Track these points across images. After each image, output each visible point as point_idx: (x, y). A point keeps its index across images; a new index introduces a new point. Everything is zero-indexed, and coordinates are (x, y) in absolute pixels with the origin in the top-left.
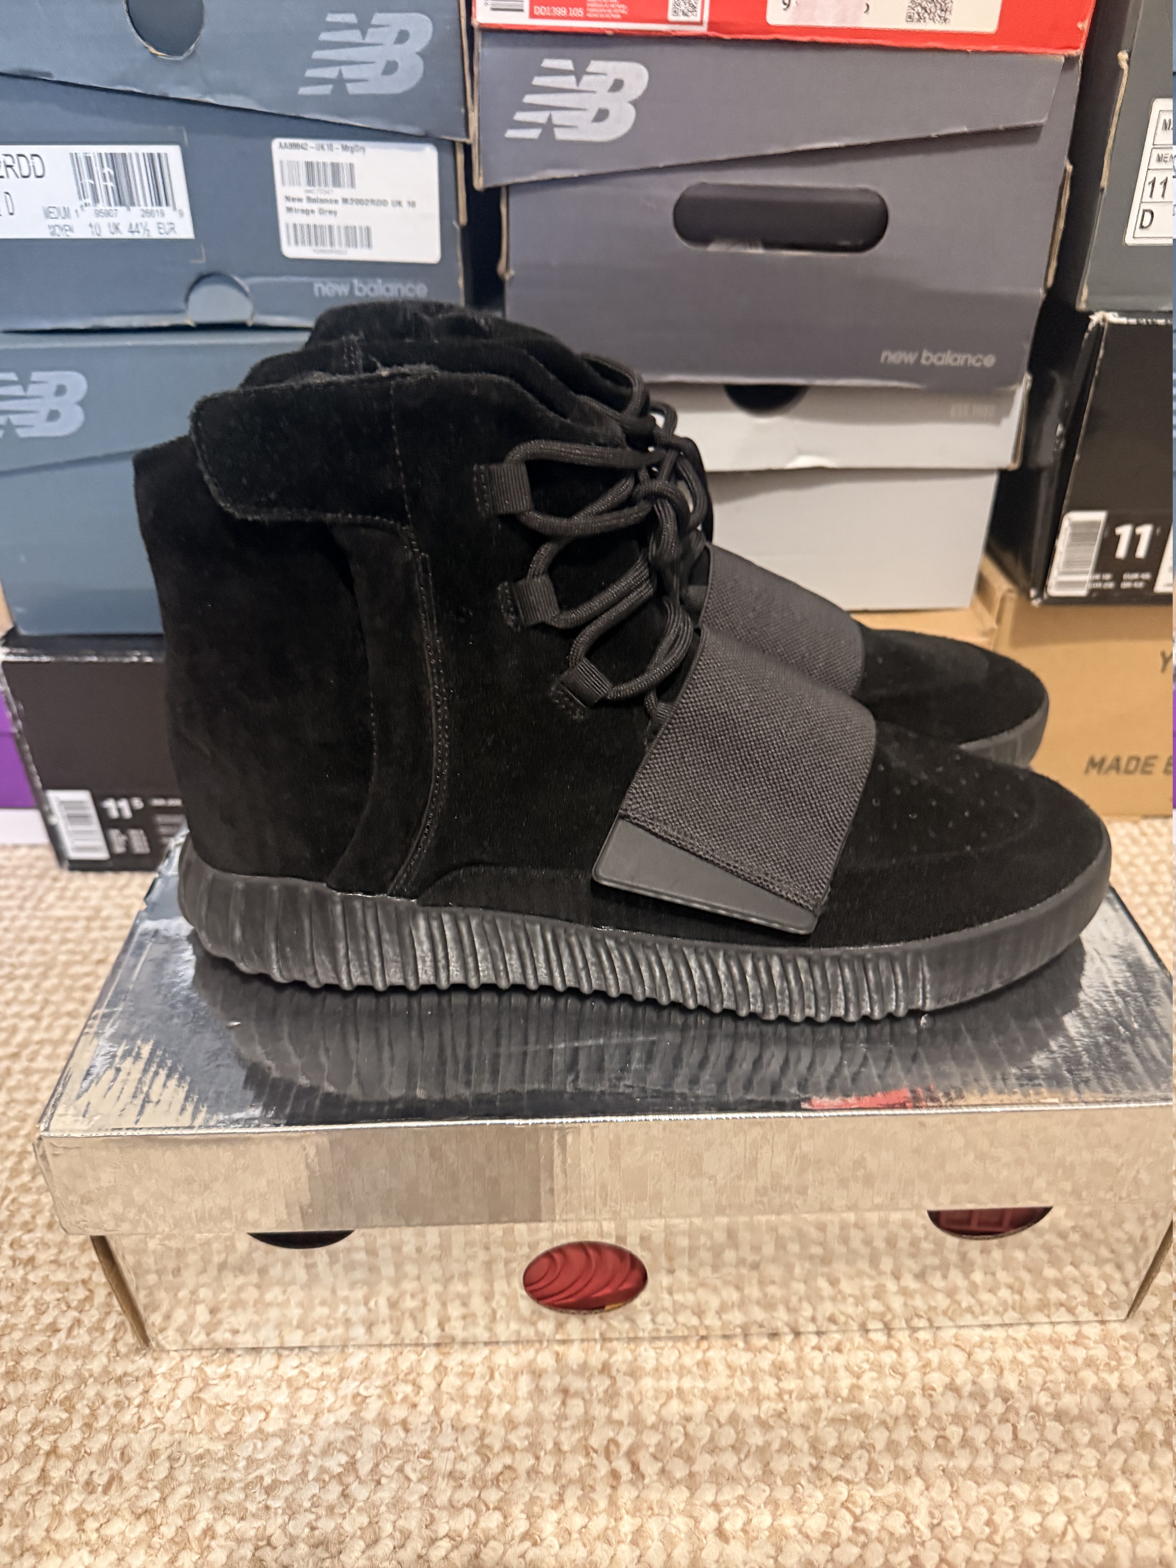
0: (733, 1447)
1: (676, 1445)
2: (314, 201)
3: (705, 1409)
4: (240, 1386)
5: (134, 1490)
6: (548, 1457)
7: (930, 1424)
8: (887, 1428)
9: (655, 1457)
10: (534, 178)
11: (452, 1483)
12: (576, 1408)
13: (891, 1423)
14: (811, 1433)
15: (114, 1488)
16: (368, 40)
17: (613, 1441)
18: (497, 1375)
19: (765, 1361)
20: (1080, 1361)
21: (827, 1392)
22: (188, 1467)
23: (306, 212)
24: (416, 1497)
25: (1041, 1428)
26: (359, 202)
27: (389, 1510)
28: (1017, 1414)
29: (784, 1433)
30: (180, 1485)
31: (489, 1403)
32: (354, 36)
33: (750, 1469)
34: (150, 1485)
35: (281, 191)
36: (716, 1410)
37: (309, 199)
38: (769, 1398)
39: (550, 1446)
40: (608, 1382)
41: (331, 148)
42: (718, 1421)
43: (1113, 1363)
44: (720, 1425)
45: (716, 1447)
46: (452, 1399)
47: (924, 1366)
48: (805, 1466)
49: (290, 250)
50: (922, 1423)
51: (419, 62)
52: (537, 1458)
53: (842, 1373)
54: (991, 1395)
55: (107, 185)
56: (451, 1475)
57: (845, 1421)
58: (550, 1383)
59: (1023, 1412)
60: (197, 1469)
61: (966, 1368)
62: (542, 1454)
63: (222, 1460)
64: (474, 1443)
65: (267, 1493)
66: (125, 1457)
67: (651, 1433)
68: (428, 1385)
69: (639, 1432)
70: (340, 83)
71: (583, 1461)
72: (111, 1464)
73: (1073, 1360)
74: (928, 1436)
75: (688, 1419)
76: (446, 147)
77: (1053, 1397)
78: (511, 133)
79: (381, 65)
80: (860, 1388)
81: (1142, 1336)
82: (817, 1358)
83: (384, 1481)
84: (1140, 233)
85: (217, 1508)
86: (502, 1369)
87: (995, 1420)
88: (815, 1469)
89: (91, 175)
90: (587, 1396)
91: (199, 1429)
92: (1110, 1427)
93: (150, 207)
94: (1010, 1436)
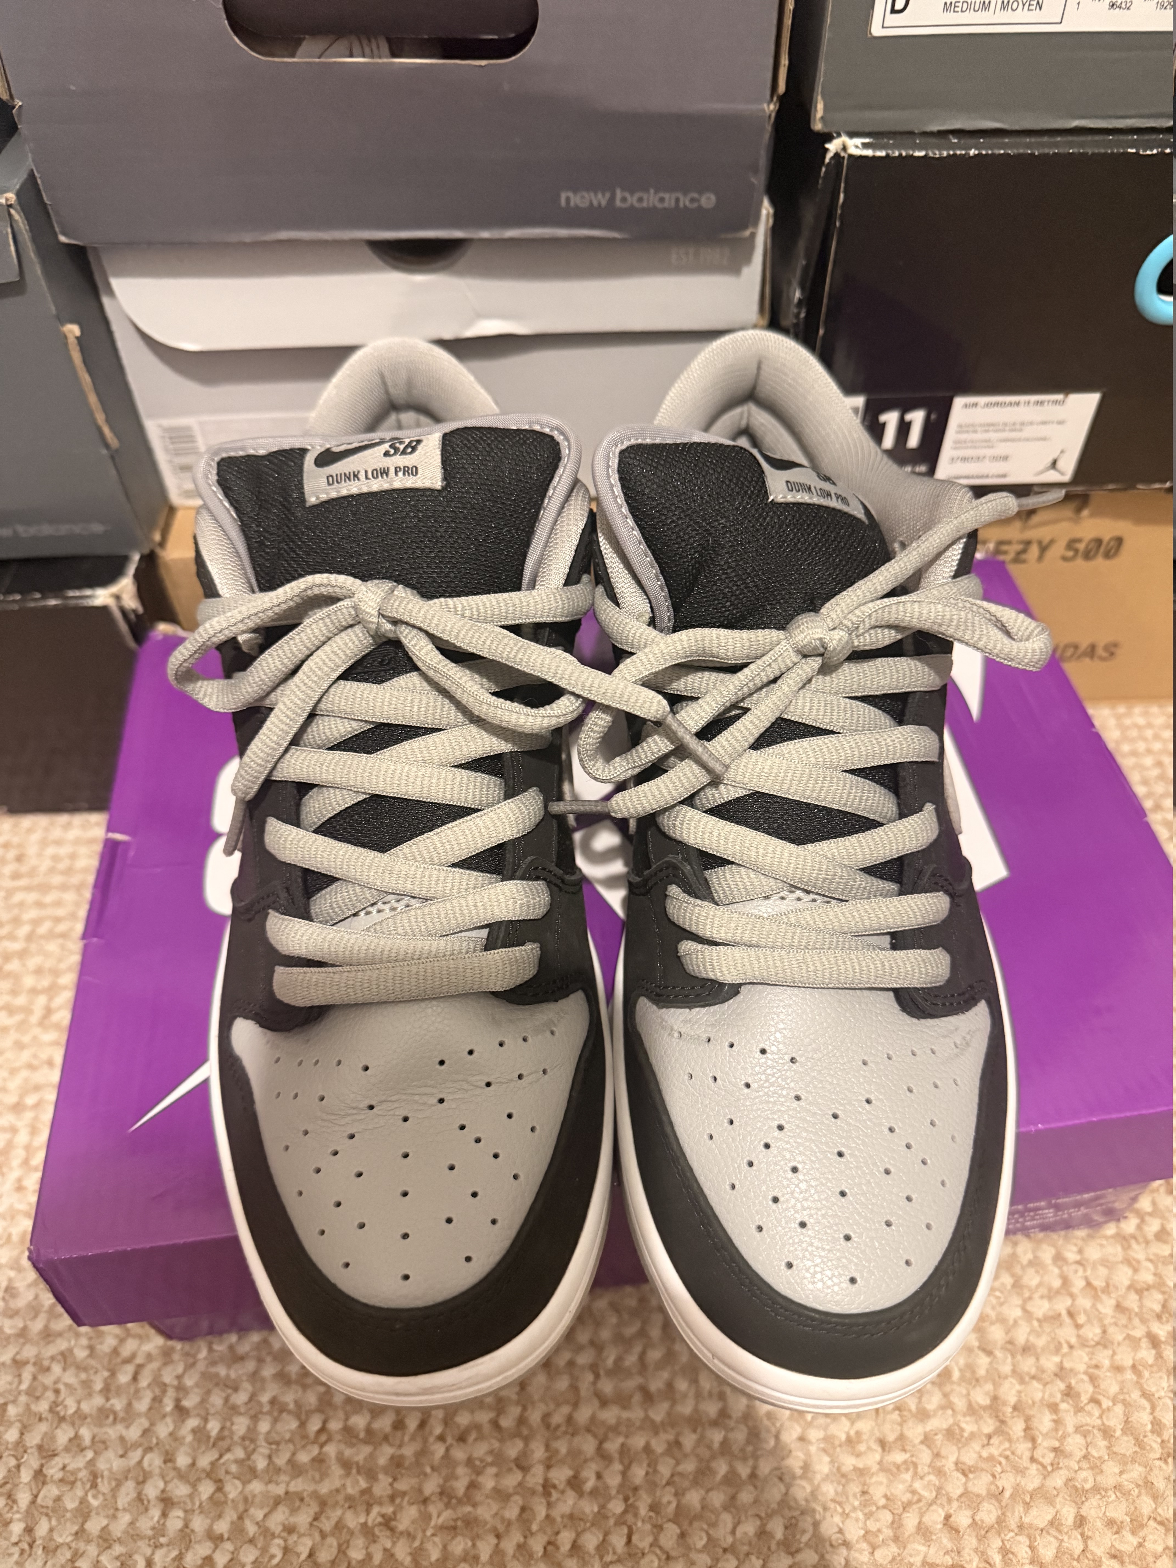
1: (275, 1561)
3: (310, 1520)
7: (541, 1529)
8: (498, 1536)
12: (175, 1523)
13: (501, 1528)
14: (417, 1544)
18: (99, 1480)
19: (384, 1456)
20: (716, 1445)
21: (441, 1494)
25: (657, 1530)
28: (636, 1515)
29: (388, 1545)
36: (323, 1519)
40: (214, 1487)
42: (321, 1531)
43: (750, 1449)
44: (323, 1535)
46: (47, 1515)
47: (549, 1458)
50: (535, 1527)
53: (461, 1471)
54: (613, 1492)
57: (455, 1528)
58: (152, 1490)
59: (643, 1511)
61: (593, 1459)
68: (24, 1498)
69: (236, 1551)
73: (709, 1445)
74: (537, 1545)
75: (290, 1530)
77: (676, 1494)
80: (478, 1487)
82: (439, 1450)
84: (891, 19)
86: (106, 1473)
87: (612, 1522)
90: (189, 1507)
92: (730, 1526)
94: (624, 1540)
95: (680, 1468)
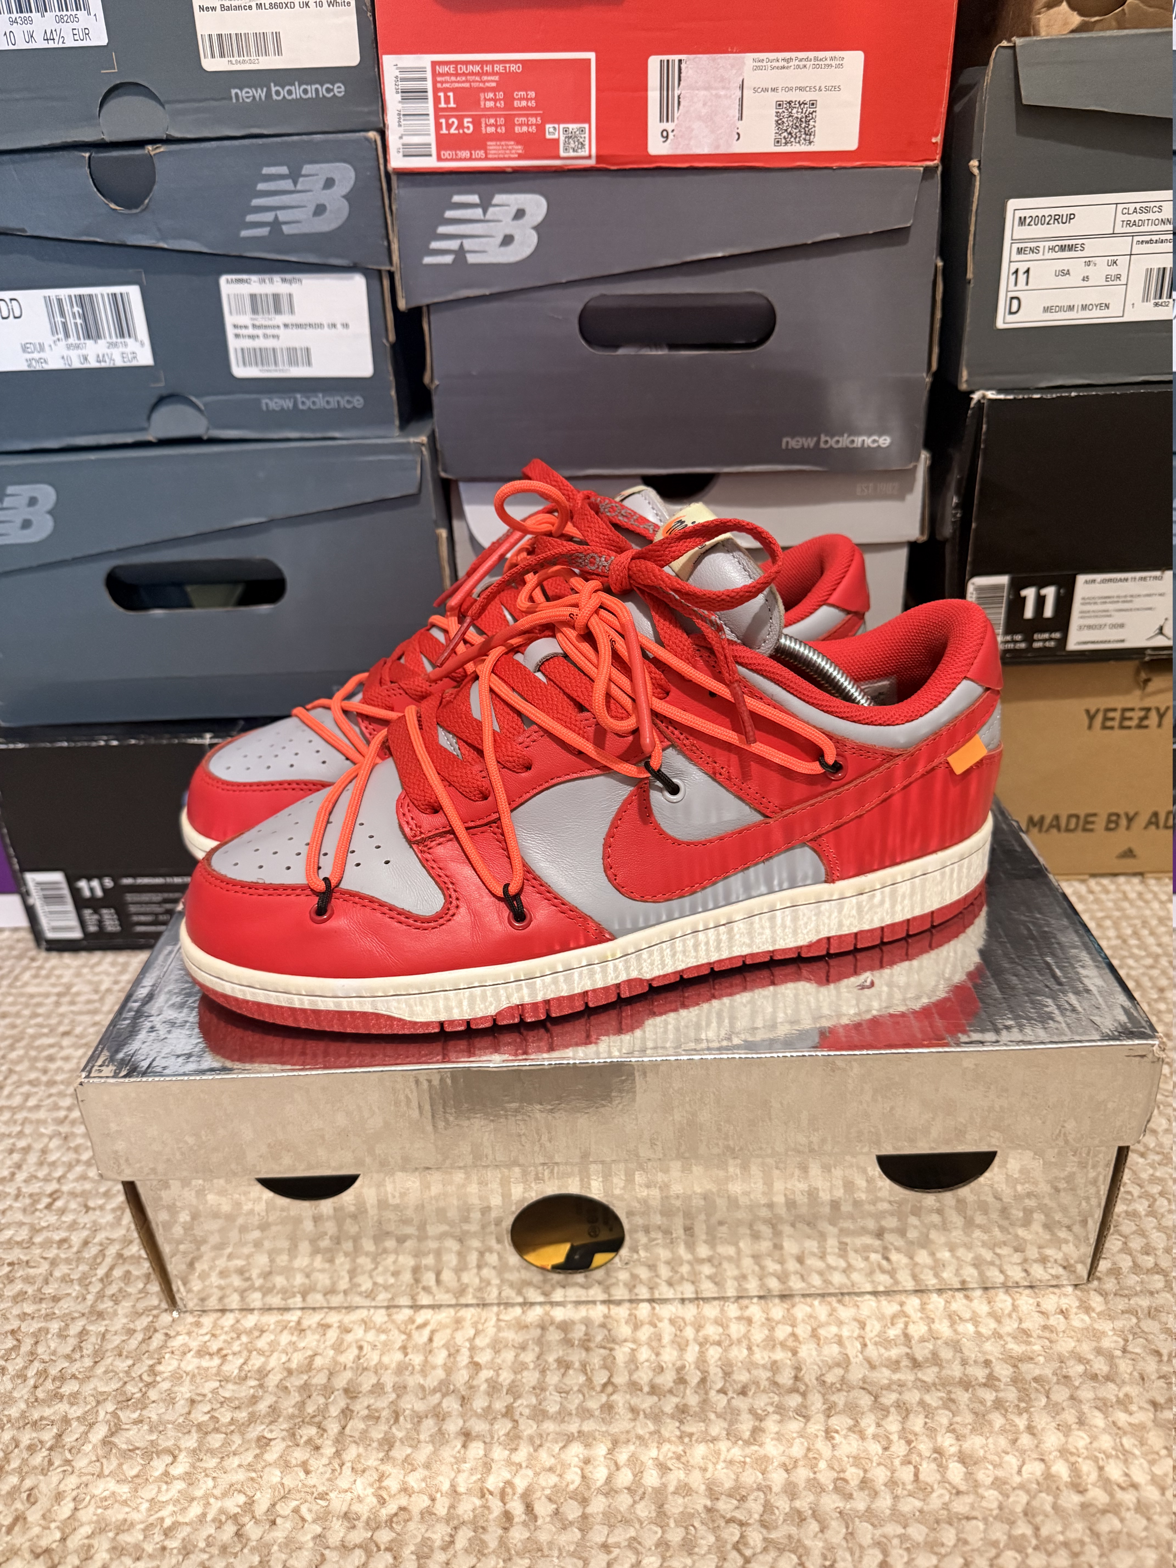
0: (628, 1489)
1: (572, 1487)
2: (259, 327)
3: (604, 1453)
4: (151, 1431)
5: (36, 1530)
6: (445, 1499)
7: (830, 1466)
8: (787, 1471)
9: (550, 1500)
10: (451, 297)
11: (346, 1524)
12: (476, 1450)
13: (790, 1465)
14: (709, 1475)
15: (17, 1529)
16: (299, 187)
17: (509, 1483)
18: (401, 1419)
19: (670, 1404)
20: (989, 1404)
21: (728, 1435)
22: (91, 1509)
23: (252, 337)
24: (309, 1537)
25: (942, 1468)
26: (299, 326)
27: (280, 1551)
28: (920, 1456)
29: (681, 1475)
30: (82, 1525)
31: (391, 1446)
32: (287, 185)
33: (644, 1510)
34: (53, 1525)
35: (230, 320)
37: (254, 326)
38: (669, 1441)
39: (446, 1486)
40: (510, 1425)
41: (271, 281)
42: (616, 1463)
44: (618, 1467)
45: (612, 1489)
46: (355, 1443)
47: (829, 1409)
48: (700, 1508)
49: (240, 371)
50: (822, 1465)
51: (345, 204)
52: (433, 1500)
53: (744, 1417)
54: (894, 1437)
55: (74, 322)
56: (346, 1515)
58: (453, 1426)
59: (926, 1453)
60: (99, 1511)
61: (871, 1410)
62: (438, 1495)
63: (125, 1503)
64: (371, 1485)
65: (166, 1535)
66: (31, 1498)
67: (549, 1474)
69: (537, 1475)
70: (276, 225)
71: (478, 1502)
72: (18, 1505)
73: (982, 1402)
74: (827, 1478)
75: (586, 1461)
76: (373, 276)
77: (957, 1440)
78: (428, 260)
79: (312, 208)
80: (763, 1430)
81: (1055, 1379)
82: (721, 1401)
83: (279, 1521)
84: (1010, 318)
85: (114, 1548)
86: (407, 1412)
87: (897, 1462)
88: (709, 1510)
89: (62, 314)
90: (488, 1440)
91: (106, 1472)
92: (1015, 1468)
93: (114, 339)
94: (912, 1478)
95: (958, 1419)
